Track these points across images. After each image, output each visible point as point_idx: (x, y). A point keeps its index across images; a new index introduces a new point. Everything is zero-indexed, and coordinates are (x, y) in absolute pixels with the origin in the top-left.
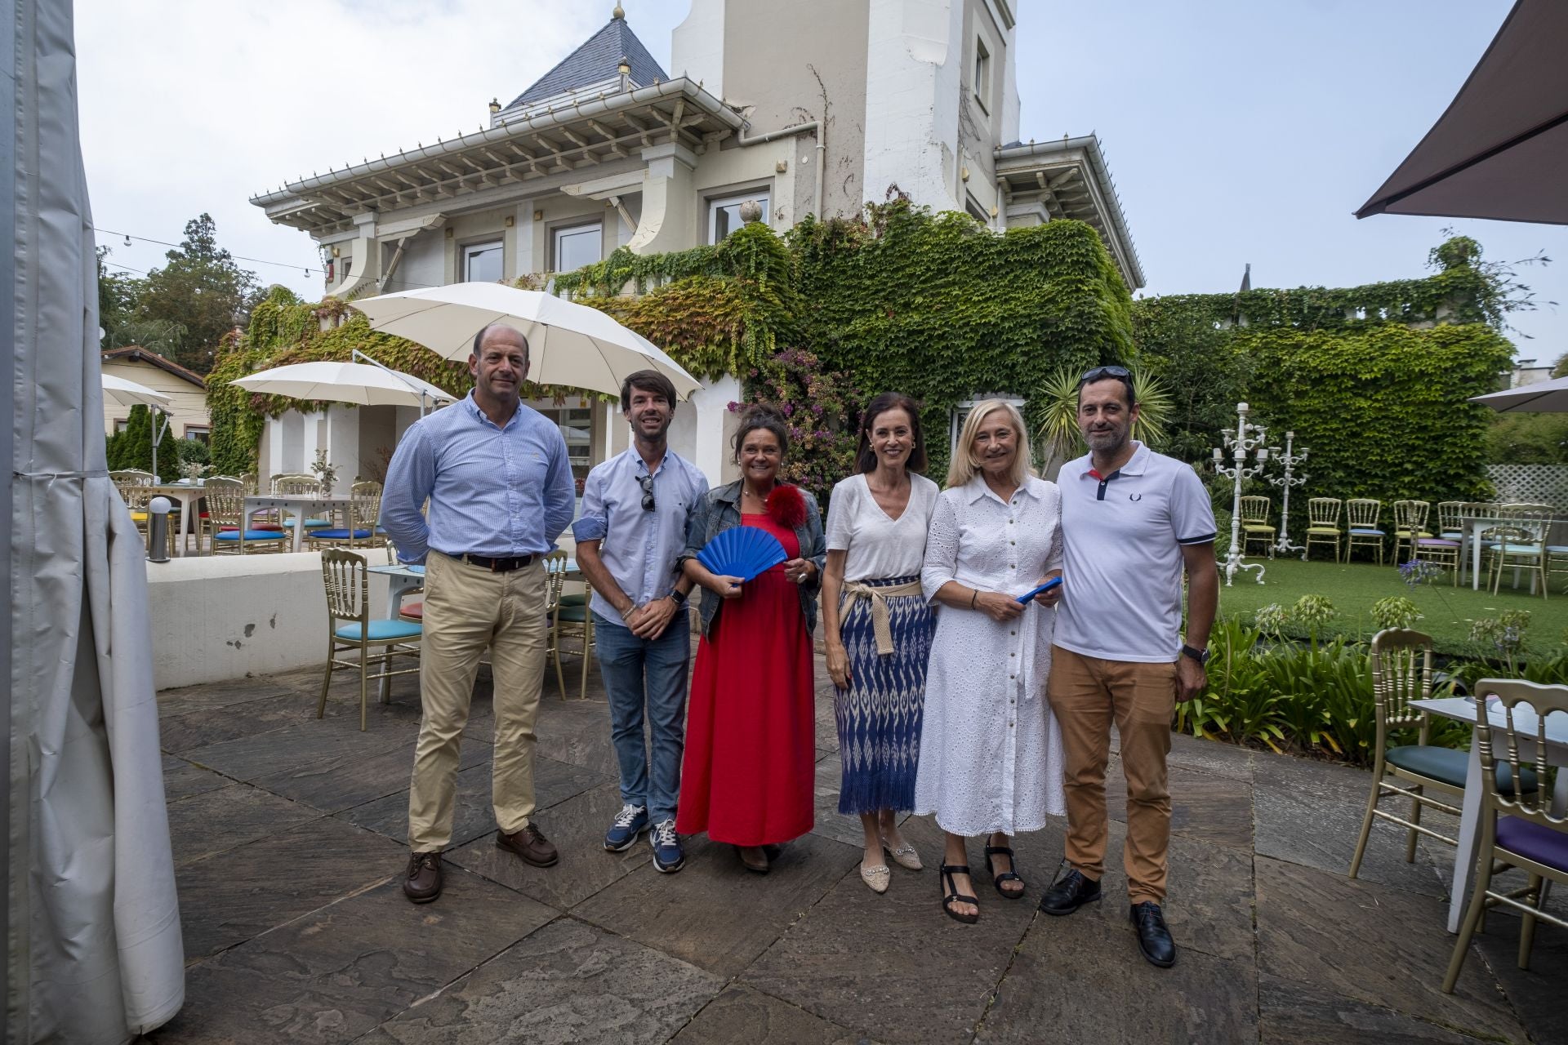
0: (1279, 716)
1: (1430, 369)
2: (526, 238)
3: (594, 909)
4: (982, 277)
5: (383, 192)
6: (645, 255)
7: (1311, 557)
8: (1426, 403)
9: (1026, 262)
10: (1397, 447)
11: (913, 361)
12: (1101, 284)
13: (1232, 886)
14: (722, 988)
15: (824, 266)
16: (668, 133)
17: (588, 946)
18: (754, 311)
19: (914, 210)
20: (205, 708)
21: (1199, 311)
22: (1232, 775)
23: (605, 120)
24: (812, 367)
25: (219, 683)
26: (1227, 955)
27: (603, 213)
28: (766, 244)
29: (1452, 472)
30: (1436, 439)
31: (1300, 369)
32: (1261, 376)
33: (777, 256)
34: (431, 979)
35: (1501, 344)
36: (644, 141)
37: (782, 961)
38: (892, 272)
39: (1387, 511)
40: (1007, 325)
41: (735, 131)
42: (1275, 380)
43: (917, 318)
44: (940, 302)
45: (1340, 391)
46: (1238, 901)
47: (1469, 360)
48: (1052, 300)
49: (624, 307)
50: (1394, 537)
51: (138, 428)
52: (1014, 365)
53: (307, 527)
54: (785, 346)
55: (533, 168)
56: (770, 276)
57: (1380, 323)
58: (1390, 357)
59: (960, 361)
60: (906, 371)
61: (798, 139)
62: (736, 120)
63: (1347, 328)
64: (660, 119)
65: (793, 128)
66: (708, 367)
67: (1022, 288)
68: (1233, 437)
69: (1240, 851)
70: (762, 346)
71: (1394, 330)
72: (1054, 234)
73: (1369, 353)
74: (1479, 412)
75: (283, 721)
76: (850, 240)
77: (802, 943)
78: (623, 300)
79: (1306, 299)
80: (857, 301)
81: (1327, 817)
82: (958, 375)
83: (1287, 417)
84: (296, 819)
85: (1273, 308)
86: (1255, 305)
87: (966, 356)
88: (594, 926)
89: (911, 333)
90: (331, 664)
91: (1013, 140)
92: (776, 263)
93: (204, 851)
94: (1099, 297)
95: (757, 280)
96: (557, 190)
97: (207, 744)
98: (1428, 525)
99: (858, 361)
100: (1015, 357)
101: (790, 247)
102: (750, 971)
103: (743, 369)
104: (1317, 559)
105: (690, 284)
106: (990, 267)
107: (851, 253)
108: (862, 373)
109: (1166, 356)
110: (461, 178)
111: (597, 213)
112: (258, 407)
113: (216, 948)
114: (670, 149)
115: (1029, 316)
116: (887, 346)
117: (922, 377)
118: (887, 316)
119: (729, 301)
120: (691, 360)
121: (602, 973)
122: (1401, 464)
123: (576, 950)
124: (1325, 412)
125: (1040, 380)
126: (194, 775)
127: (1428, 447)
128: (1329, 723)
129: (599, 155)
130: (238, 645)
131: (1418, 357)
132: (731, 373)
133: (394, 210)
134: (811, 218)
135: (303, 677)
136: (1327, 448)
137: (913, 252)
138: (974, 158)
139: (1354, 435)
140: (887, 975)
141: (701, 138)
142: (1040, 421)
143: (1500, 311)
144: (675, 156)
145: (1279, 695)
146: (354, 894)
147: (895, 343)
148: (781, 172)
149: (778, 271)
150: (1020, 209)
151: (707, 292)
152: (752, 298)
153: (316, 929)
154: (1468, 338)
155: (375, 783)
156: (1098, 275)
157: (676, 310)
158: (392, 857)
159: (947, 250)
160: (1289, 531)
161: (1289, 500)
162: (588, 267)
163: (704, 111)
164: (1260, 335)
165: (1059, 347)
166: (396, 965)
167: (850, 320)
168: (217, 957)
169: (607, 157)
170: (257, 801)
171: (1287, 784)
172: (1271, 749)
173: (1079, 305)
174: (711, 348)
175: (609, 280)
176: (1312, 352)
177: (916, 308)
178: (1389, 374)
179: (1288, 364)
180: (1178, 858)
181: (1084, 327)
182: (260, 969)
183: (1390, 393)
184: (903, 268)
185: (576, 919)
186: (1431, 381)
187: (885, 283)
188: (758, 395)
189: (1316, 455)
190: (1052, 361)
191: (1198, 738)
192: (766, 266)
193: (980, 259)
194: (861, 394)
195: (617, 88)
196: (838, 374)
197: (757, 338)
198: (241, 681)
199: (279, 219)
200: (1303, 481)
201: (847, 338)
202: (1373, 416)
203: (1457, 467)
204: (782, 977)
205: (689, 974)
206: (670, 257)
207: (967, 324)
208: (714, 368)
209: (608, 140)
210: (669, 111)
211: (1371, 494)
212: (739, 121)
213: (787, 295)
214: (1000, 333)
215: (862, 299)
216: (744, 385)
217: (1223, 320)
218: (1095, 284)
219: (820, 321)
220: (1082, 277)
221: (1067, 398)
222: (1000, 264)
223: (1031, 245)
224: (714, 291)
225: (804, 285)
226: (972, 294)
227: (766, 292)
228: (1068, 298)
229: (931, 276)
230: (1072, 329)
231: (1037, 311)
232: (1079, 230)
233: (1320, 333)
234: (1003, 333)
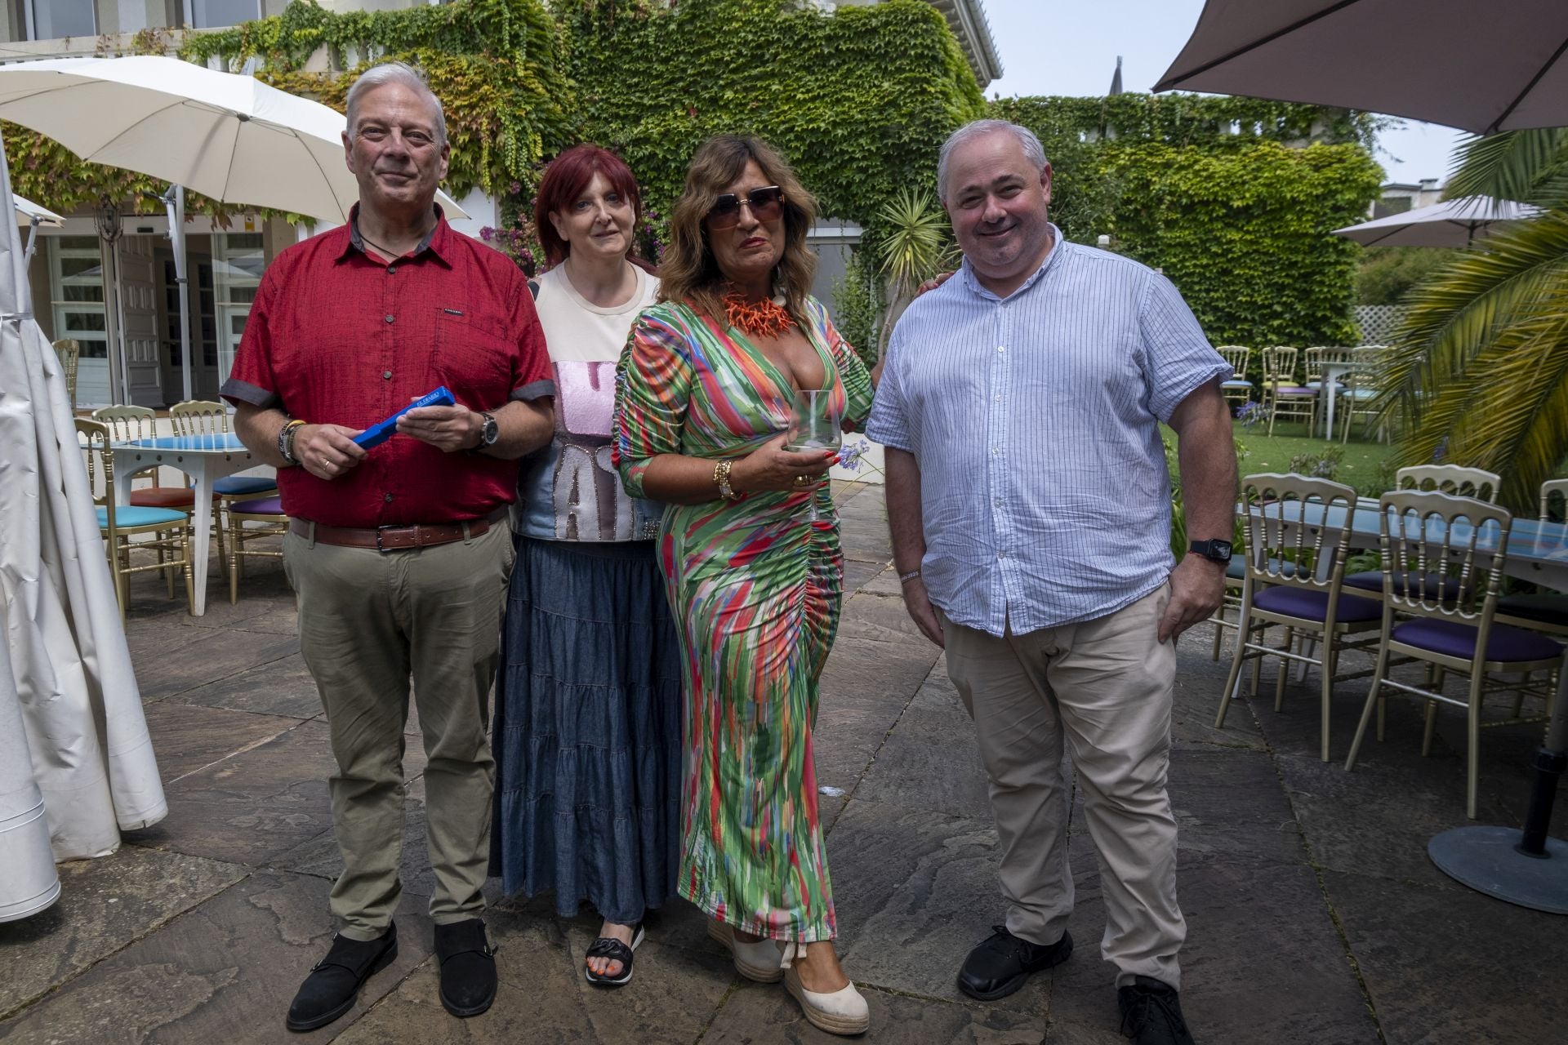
1: (1302, 198)
4: (808, 70)
6: (341, 12)
8: (1298, 236)
9: (861, 51)
10: (1266, 287)
12: (949, 83)
15: (600, 42)
18: (510, 102)
21: (1061, 119)
29: (1319, 314)
30: (1306, 277)
31: (1171, 194)
32: (1128, 202)
33: (536, 26)
35: (1371, 168)
38: (692, 55)
39: (1256, 360)
42: (1143, 205)
44: (756, 99)
45: (1211, 220)
47: (1339, 186)
48: (893, 103)
50: (1261, 388)
52: (849, 185)
56: (529, 54)
57: (1253, 141)
58: (1261, 181)
63: (1220, 145)
70: (525, 151)
71: (1268, 149)
72: (895, 18)
73: (1242, 176)
74: (1348, 246)
76: (636, 8)
78: (314, 76)
79: (1178, 107)
83: (1156, 250)
85: (1142, 118)
86: (1123, 113)
92: (536, 37)
94: (948, 100)
95: (512, 59)
98: (1295, 374)
99: (651, 175)
100: (850, 174)
101: (551, 12)
103: (500, 182)
106: (817, 56)
107: (636, 26)
108: (657, 190)
115: (866, 122)
116: (689, 155)
118: (688, 114)
119: (475, 86)
122: (1270, 306)
124: (1195, 245)
125: (880, 203)
127: (1298, 286)
131: (1290, 182)
132: (482, 188)
136: (1197, 288)
137: (719, 30)
139: (1226, 272)
142: (881, 256)
143: (1372, 129)
146: (244, 750)
149: (540, 48)
152: (506, 83)
153: (227, 773)
154: (1341, 161)
156: (946, 73)
158: (261, 724)
159: (764, 29)
162: (251, 25)
164: (1128, 150)
165: (903, 163)
167: (640, 118)
173: (925, 110)
175: (287, 46)
176: (1183, 172)
177: (726, 106)
178: (1261, 201)
179: (1157, 187)
183: (1263, 224)
184: (707, 51)
186: (1302, 210)
188: (522, 218)
192: (524, 40)
193: (804, 45)
194: (657, 218)
197: (518, 140)
201: (637, 142)
202: (1245, 250)
203: (1325, 309)
206: (378, 17)
207: (791, 130)
208: (458, 180)
211: (1240, 340)
213: (552, 80)
214: (832, 143)
215: (653, 89)
216: (501, 204)
217: (1088, 130)
218: (944, 85)
219: (598, 118)
220: (928, 75)
221: (913, 228)
222: (829, 53)
223: (867, 31)
224: (451, 72)
225: (574, 66)
226: (794, 89)
227: (526, 77)
228: (912, 102)
229: (743, 64)
230: (917, 141)
231: (875, 116)
232: (923, 14)
233: (1192, 150)
234: (834, 143)
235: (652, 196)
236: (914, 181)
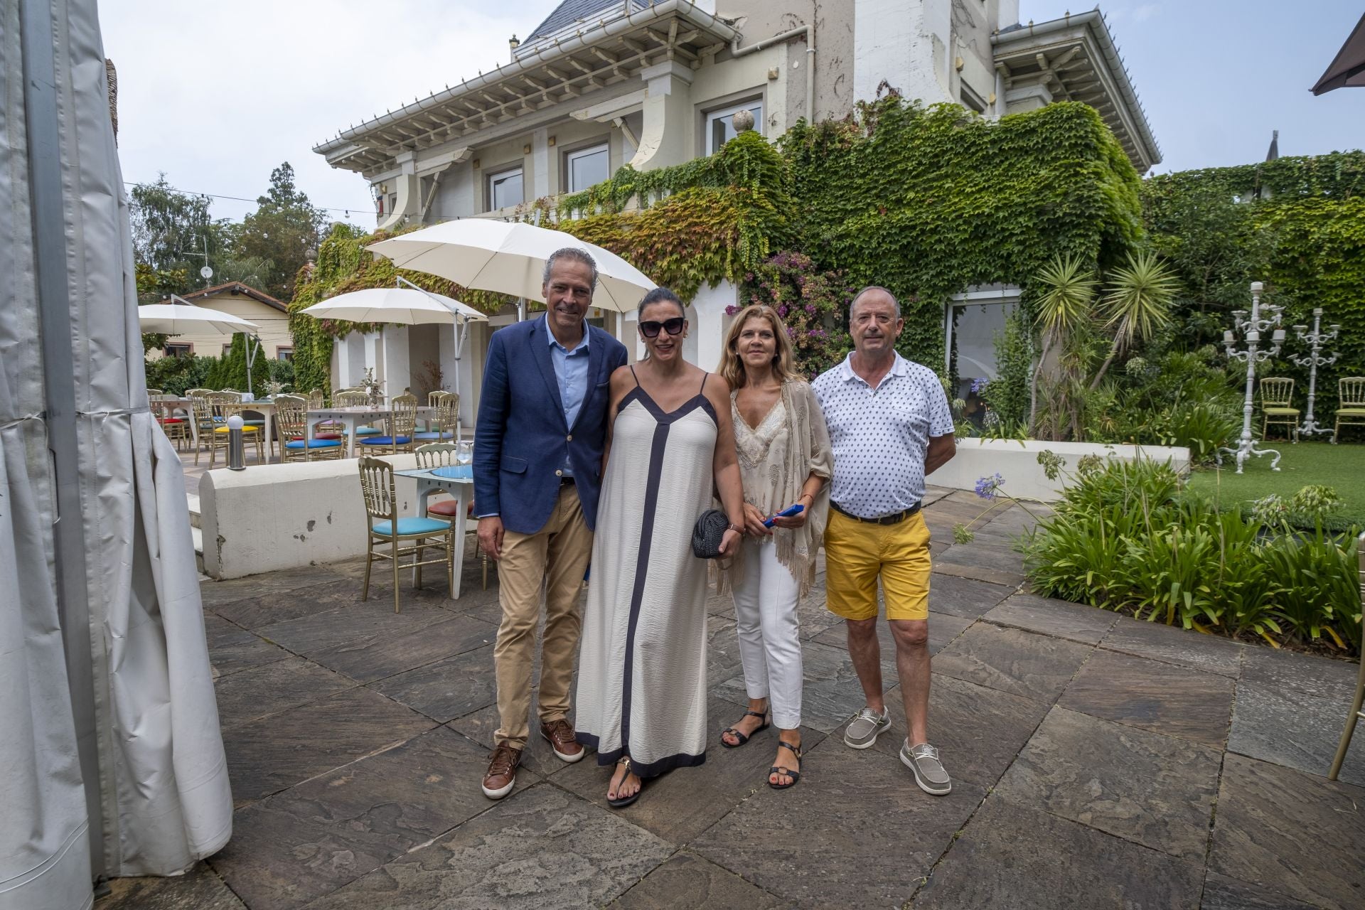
0: (1275, 609)
2: (542, 162)
3: (569, 777)
4: (976, 168)
5: (419, 132)
6: (646, 171)
7: (1340, 439)
9: (1021, 148)
11: (906, 256)
12: (1102, 166)
13: (1194, 782)
14: (672, 854)
15: (816, 168)
16: (664, 52)
17: (560, 809)
18: (747, 217)
19: (904, 106)
20: (276, 591)
21: (1215, 185)
22: (1217, 669)
23: (607, 46)
24: (806, 268)
25: (290, 570)
26: (1175, 852)
27: (610, 134)
28: (759, 153)
31: (1331, 241)
32: (1286, 251)
33: (769, 163)
34: (427, 830)
36: (643, 62)
37: (729, 833)
38: (883, 169)
40: (1001, 214)
41: (728, 44)
42: (1301, 254)
43: (909, 213)
44: (933, 196)
46: (1198, 798)
48: (1049, 187)
49: (628, 222)
51: (238, 352)
52: (1009, 255)
53: (359, 435)
54: (779, 249)
55: (545, 98)
56: (762, 183)
59: (954, 254)
60: (900, 267)
61: (789, 45)
62: (728, 32)
64: (656, 39)
65: (784, 35)
66: (706, 274)
67: (1017, 176)
68: (1247, 317)
69: (1211, 748)
70: (756, 250)
72: (1051, 118)
75: (336, 604)
76: (842, 141)
77: (750, 817)
78: (628, 215)
79: (1339, 165)
80: (849, 200)
81: (1315, 715)
82: (951, 268)
83: (1315, 292)
84: (336, 688)
85: (1300, 177)
86: (1279, 175)
87: (959, 248)
88: (568, 792)
89: (902, 229)
90: (371, 555)
91: (1012, 23)
92: (768, 170)
93: (262, 712)
94: (1100, 179)
95: (750, 188)
96: (567, 116)
97: (274, 622)
99: (851, 260)
100: (1010, 247)
101: (783, 152)
102: (699, 840)
103: (739, 274)
104: (1347, 442)
105: (687, 196)
106: (983, 157)
107: (841, 154)
108: (855, 271)
109: (1178, 235)
110: (484, 113)
111: (603, 134)
112: (328, 330)
113: (264, 793)
114: (667, 67)
115: (1025, 204)
116: (879, 243)
117: (915, 272)
118: (879, 213)
119: (725, 209)
120: (690, 268)
121: (569, 834)
123: (550, 812)
124: (1359, 285)
125: (1036, 268)
126: (262, 648)
128: (1331, 617)
129: (602, 79)
130: (303, 538)
132: (728, 279)
133: (430, 148)
134: (802, 122)
135: (355, 565)
137: (905, 148)
138: (969, 46)
140: (827, 851)
141: (696, 54)
142: (1037, 310)
144: (672, 74)
145: (1278, 588)
146: (374, 753)
147: (888, 240)
148: (773, 78)
149: (771, 177)
150: (1020, 93)
151: (703, 203)
152: (745, 205)
153: (341, 782)
155: (401, 659)
156: (1099, 157)
157: (675, 222)
158: (407, 724)
159: (939, 142)
160: (1316, 414)
161: (1317, 381)
162: (595, 187)
163: (697, 28)
164: (1285, 206)
165: (1057, 234)
166: (400, 816)
167: (843, 220)
168: (264, 801)
169: (611, 81)
170: (308, 672)
171: (1278, 680)
172: (1267, 643)
173: (1078, 189)
174: (708, 255)
175: (614, 197)
176: (1345, 222)
177: (909, 204)
179: (1316, 236)
180: (1141, 752)
181: (1083, 212)
182: (295, 813)
184: (894, 165)
185: (553, 785)
187: (877, 181)
188: (752, 298)
189: (1348, 332)
190: (1050, 249)
191: (1187, 630)
192: (758, 173)
193: (973, 150)
195: (622, 13)
196: (832, 274)
197: (751, 243)
198: (306, 569)
199: (337, 164)
200: (1332, 360)
201: (840, 237)
204: (728, 847)
205: (644, 839)
206: (669, 171)
207: (960, 216)
208: (712, 275)
209: (610, 64)
210: (665, 30)
212: (732, 33)
213: (780, 199)
214: (994, 223)
215: (854, 198)
216: (740, 289)
217: (1242, 193)
218: (1096, 167)
219: (814, 223)
220: (1080, 161)
221: (1065, 286)
222: (994, 153)
223: (1026, 131)
224: (710, 201)
225: (797, 188)
226: (965, 185)
227: (759, 199)
228: (1066, 183)
229: (923, 170)
230: (1070, 214)
231: (1033, 198)
232: (1077, 111)
233: (1355, 200)
234: (997, 223)
235: (851, 275)
236: (1066, 248)
